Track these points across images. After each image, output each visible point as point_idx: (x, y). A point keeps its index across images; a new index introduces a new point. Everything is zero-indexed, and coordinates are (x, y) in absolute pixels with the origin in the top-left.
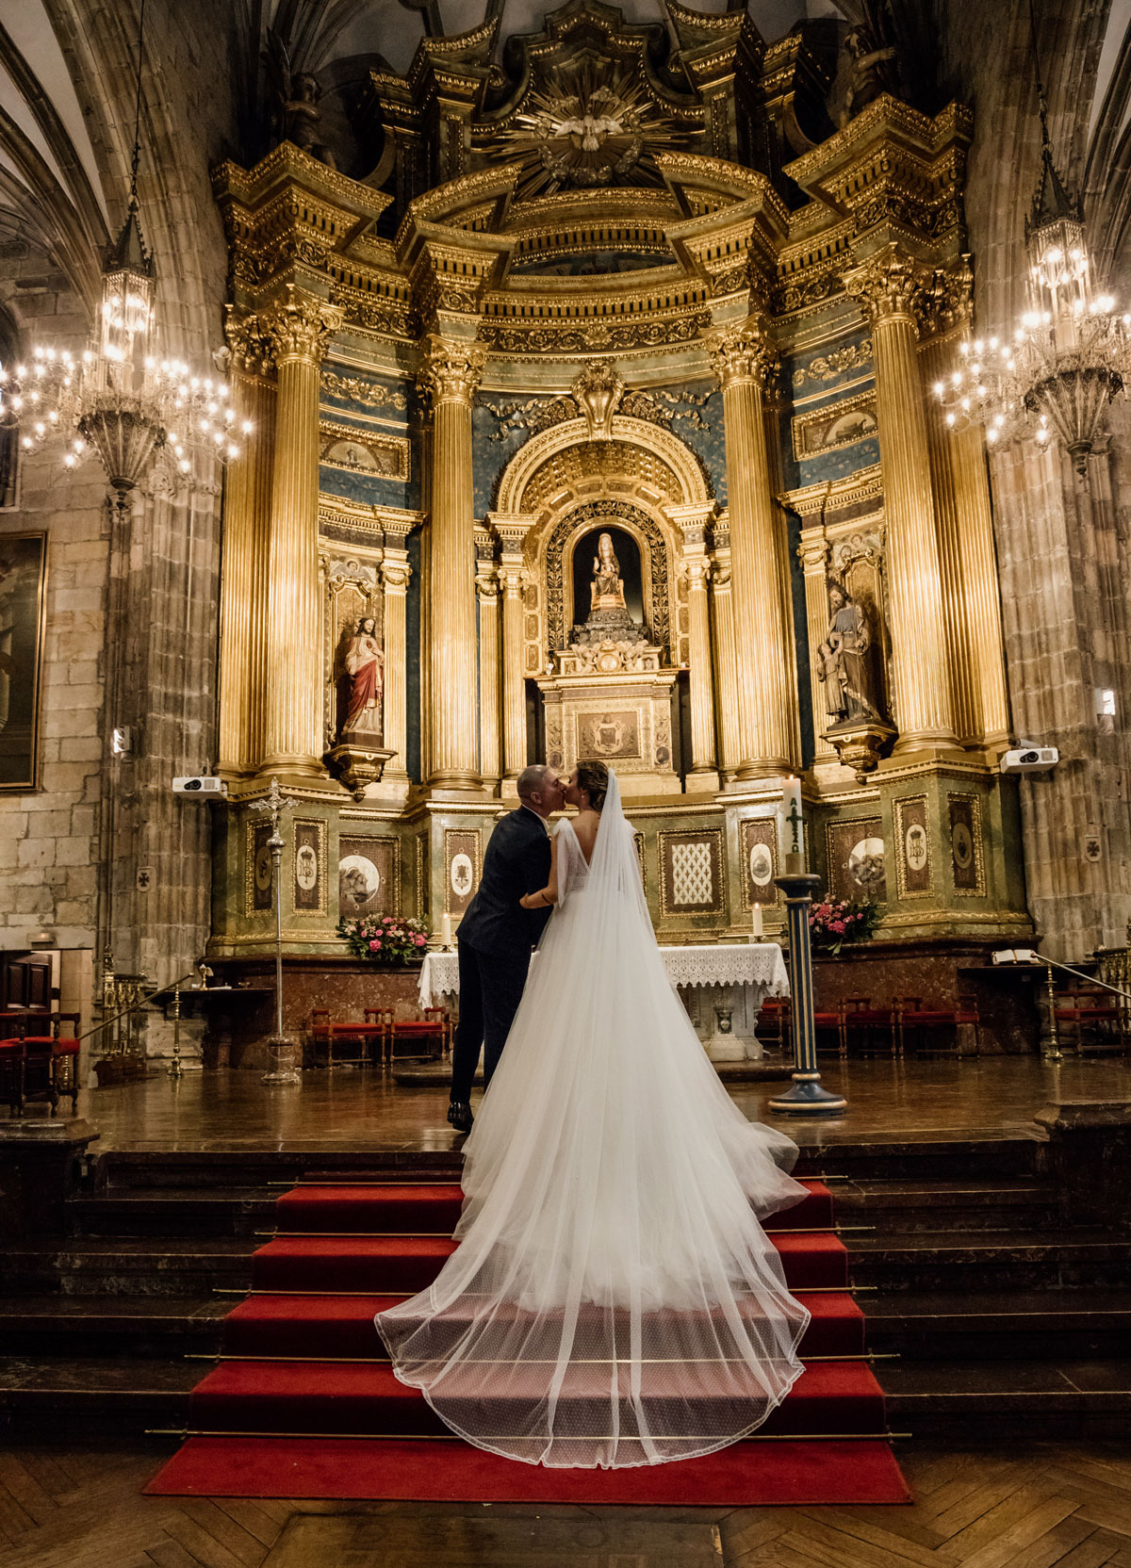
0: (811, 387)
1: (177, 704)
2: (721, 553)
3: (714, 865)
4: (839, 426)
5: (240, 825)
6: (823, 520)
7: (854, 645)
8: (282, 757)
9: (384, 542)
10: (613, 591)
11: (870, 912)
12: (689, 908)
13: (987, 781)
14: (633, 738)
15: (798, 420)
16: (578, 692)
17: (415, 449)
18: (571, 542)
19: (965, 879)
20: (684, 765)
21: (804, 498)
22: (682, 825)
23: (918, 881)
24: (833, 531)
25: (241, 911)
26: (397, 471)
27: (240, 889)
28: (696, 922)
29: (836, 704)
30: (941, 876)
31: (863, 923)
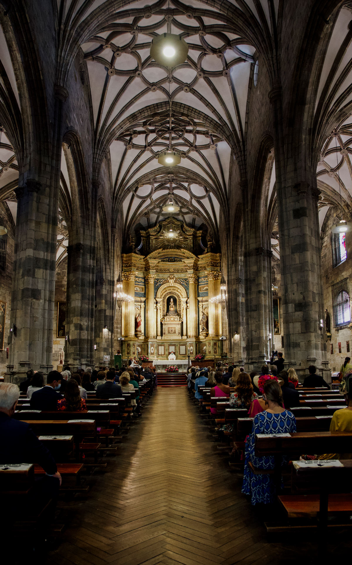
0: (201, 282)
1: (117, 328)
2: (188, 305)
3: (186, 349)
4: (205, 288)
5: (125, 343)
6: (202, 302)
7: (205, 321)
8: (131, 335)
9: (141, 302)
10: (173, 307)
11: (204, 356)
12: (182, 355)
13: (219, 340)
14: (175, 331)
15: (199, 286)
16: (168, 324)
17: (145, 288)
18: (167, 298)
19: (215, 352)
20: (182, 335)
21: (200, 299)
22: (181, 343)
23: (210, 352)
24: (203, 303)
25: (125, 355)
26: (143, 291)
27: (125, 351)
28: (183, 357)
29: (202, 328)
30: (212, 352)
31: (203, 357)
